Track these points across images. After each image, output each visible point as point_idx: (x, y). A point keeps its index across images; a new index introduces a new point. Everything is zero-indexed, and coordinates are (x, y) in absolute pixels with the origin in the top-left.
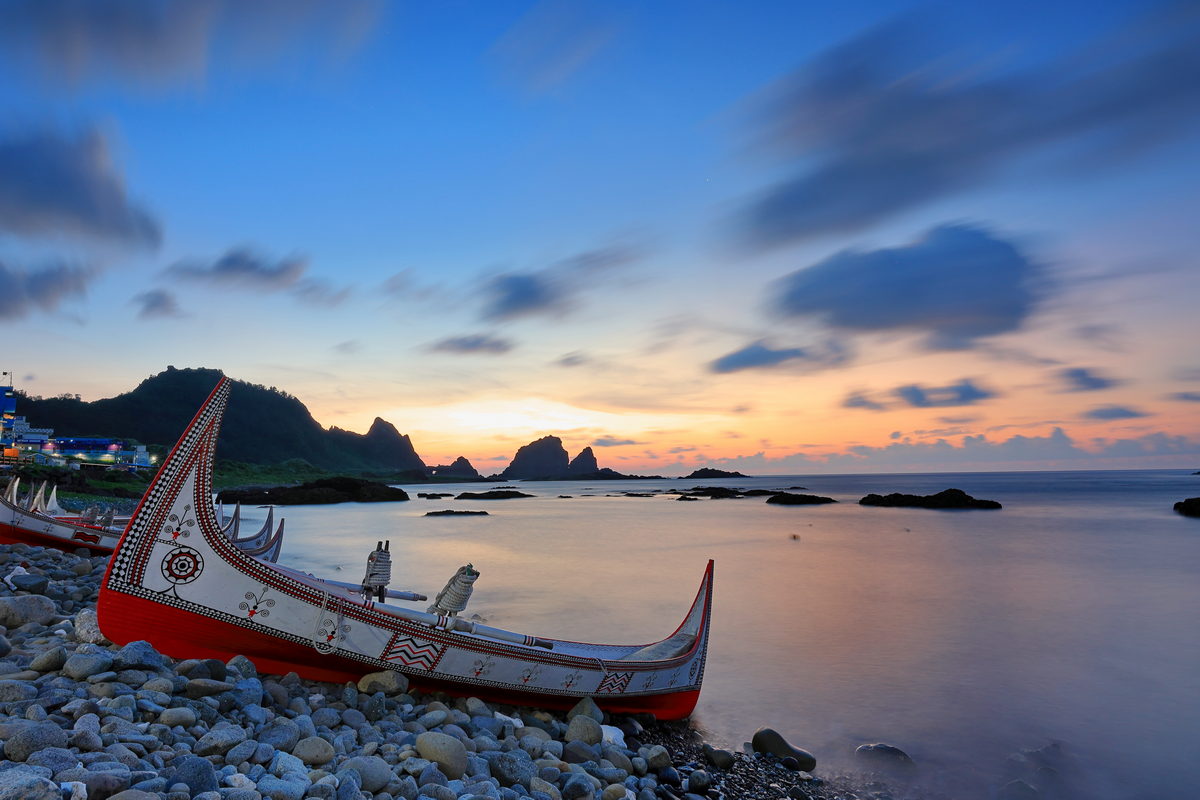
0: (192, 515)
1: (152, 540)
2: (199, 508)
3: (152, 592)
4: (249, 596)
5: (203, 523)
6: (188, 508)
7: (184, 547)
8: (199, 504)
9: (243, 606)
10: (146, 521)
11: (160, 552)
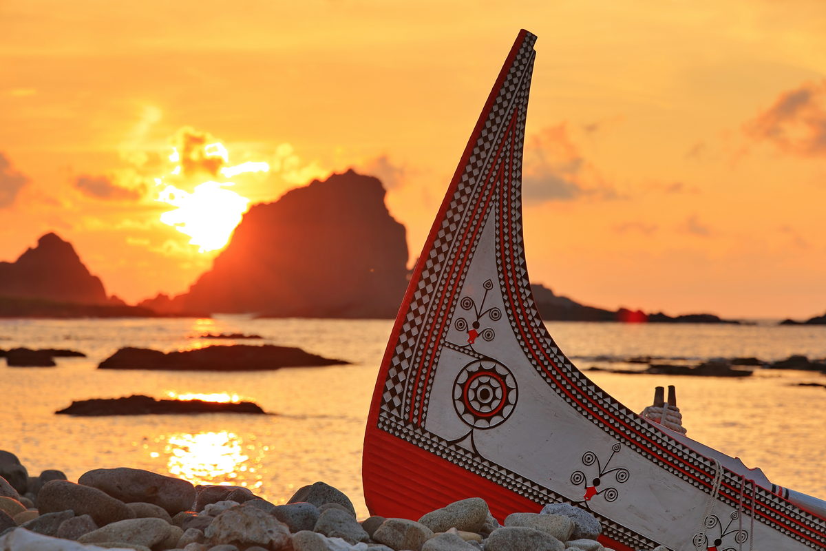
0: (496, 299)
1: (437, 343)
2: (507, 286)
3: (440, 439)
4: (589, 459)
5: (515, 315)
6: (488, 286)
7: (486, 359)
8: (506, 279)
9: (577, 478)
10: (426, 306)
11: (450, 366)
